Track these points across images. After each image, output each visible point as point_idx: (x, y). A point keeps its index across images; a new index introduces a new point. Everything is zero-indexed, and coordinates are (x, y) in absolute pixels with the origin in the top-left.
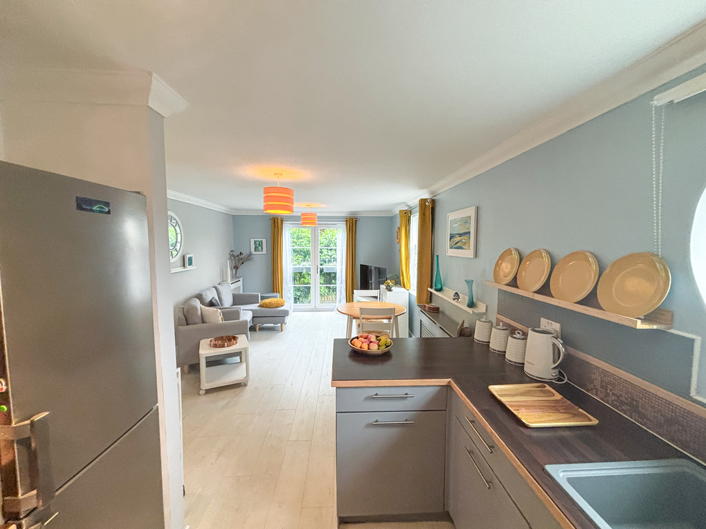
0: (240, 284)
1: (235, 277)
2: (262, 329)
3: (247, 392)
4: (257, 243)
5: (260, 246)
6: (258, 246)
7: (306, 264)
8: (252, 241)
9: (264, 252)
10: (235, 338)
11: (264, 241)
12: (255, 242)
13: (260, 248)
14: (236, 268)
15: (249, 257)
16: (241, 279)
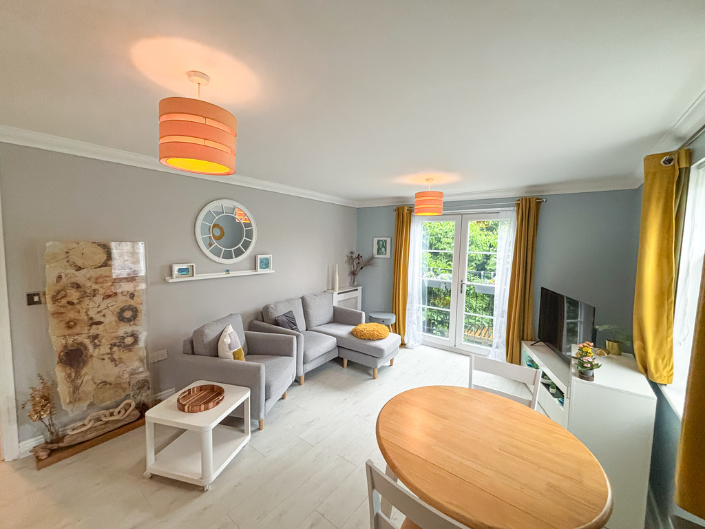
0: (358, 294)
1: (354, 285)
2: (350, 364)
3: (200, 501)
4: (381, 243)
5: (383, 247)
6: (382, 246)
7: (446, 277)
8: (376, 240)
9: (388, 256)
10: (220, 392)
11: (389, 240)
12: (379, 241)
13: (383, 249)
14: (353, 274)
15: (370, 261)
16: (360, 289)
